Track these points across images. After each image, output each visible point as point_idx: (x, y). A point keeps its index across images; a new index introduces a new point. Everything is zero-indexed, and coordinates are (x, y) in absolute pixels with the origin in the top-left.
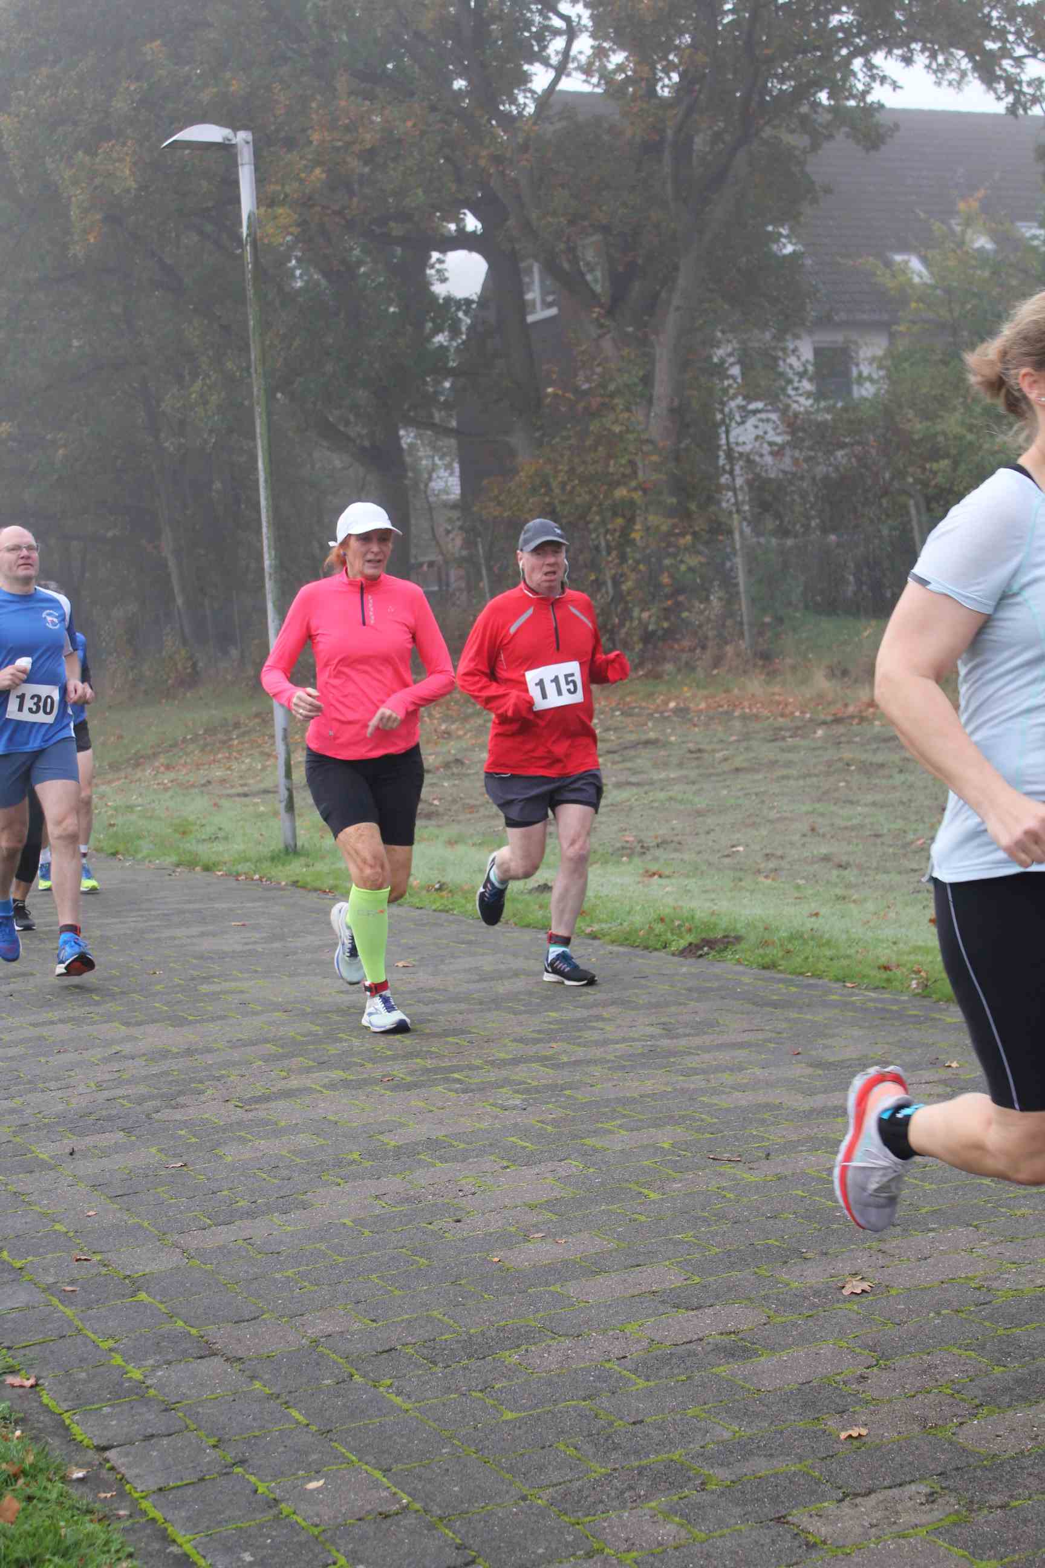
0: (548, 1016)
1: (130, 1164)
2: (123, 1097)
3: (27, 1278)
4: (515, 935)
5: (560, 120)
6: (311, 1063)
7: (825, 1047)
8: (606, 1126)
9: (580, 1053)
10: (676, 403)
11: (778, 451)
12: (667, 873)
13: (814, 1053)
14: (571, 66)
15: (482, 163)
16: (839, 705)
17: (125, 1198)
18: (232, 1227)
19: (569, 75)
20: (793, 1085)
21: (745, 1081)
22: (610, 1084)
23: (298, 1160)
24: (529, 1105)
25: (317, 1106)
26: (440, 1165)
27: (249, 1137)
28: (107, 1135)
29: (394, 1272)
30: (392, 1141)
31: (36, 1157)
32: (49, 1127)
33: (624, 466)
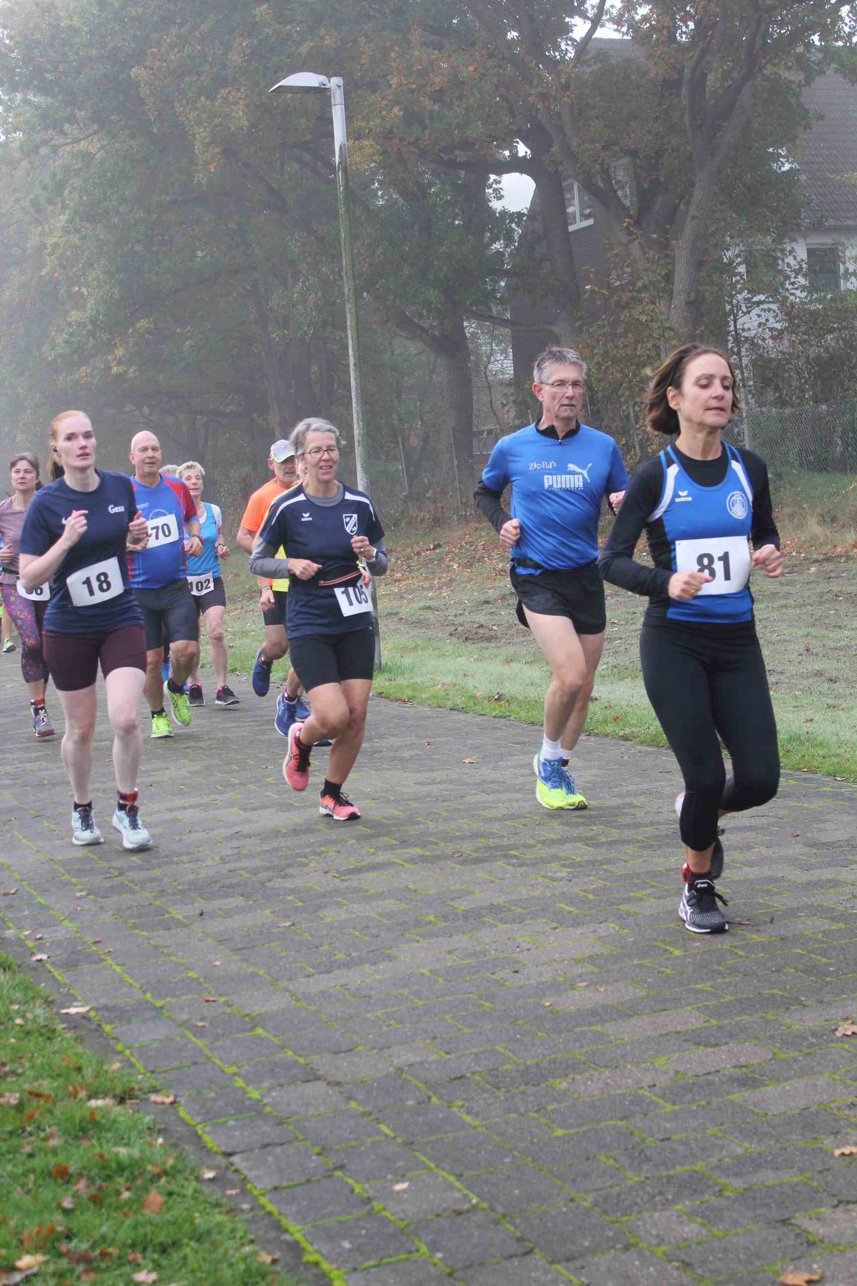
1: (249, 923)
2: (243, 869)
3: (167, 1015)
5: (595, 63)
6: (395, 842)
7: (820, 830)
8: (639, 894)
9: (615, 834)
10: (693, 297)
11: (778, 335)
13: (809, 835)
14: (604, 18)
15: (531, 99)
16: (829, 547)
17: (244, 951)
18: (332, 975)
19: (603, 26)
20: (793, 861)
21: (753, 858)
22: (641, 860)
23: (385, 921)
24: (575, 877)
25: (399, 877)
26: (500, 925)
27: (345, 902)
28: (230, 899)
29: (464, 1014)
30: (461, 906)
31: (173, 917)
32: (183, 892)
33: (649, 349)
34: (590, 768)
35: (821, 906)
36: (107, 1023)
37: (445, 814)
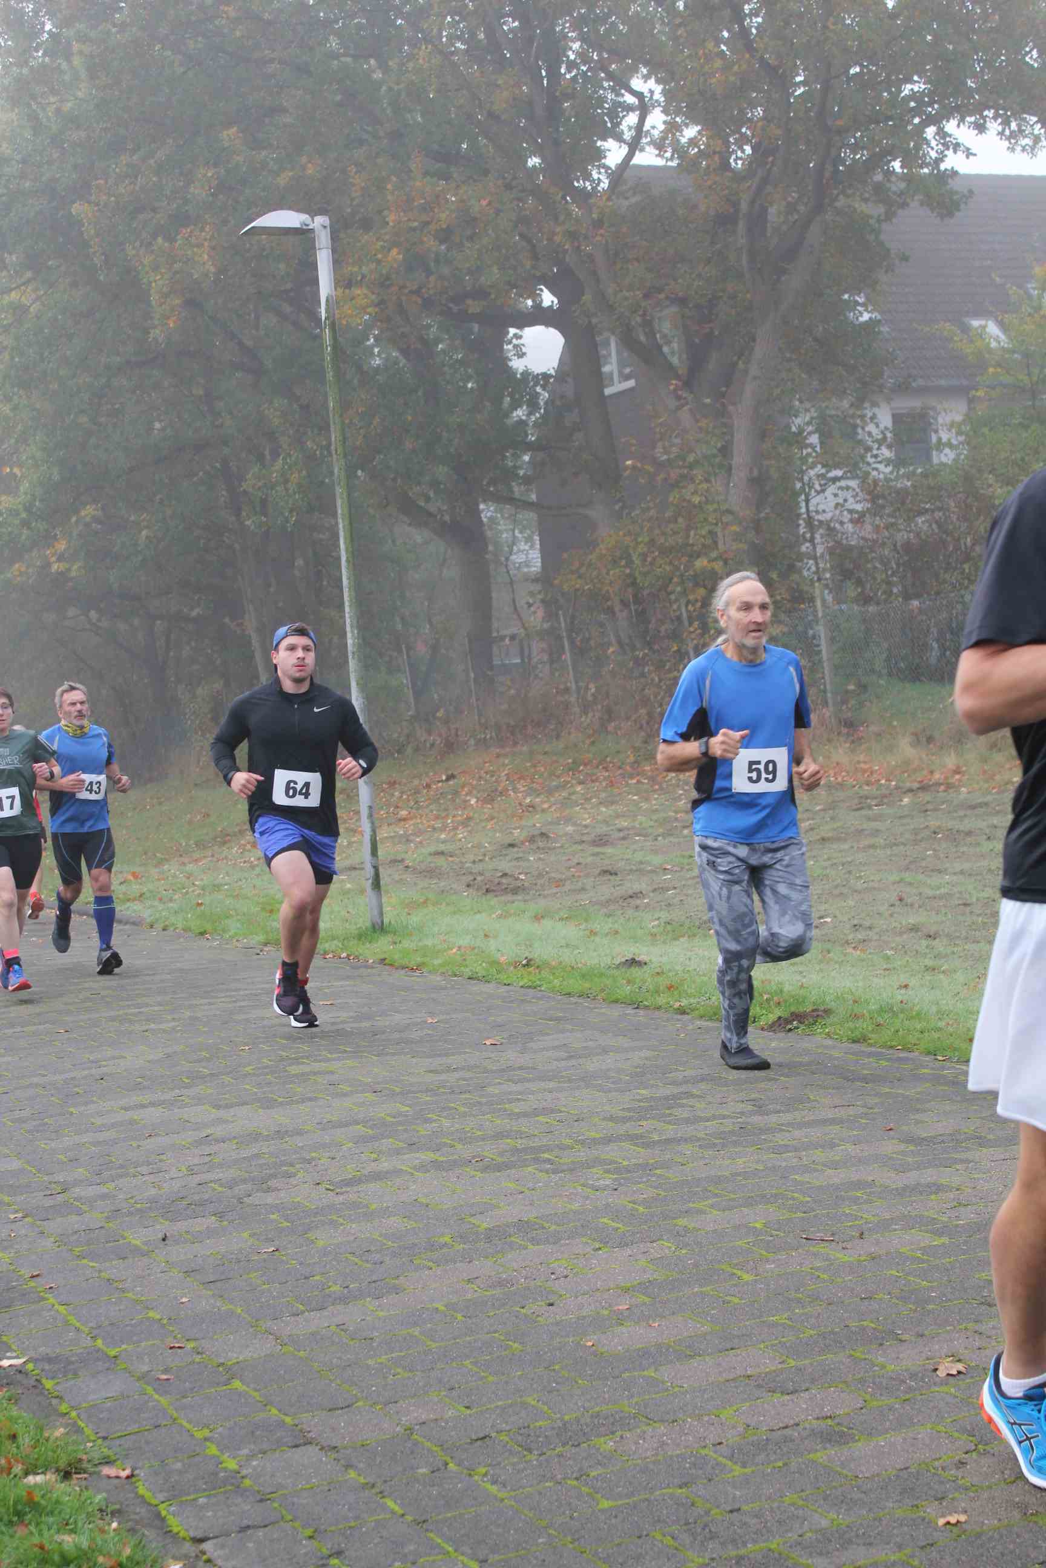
0: (638, 1094)
1: (223, 1249)
2: (215, 1181)
3: (123, 1366)
4: (603, 1010)
5: (634, 194)
6: (401, 1145)
7: (917, 1122)
8: (698, 1206)
9: (670, 1131)
10: (756, 473)
11: (859, 518)
13: (906, 1128)
14: (644, 140)
15: (558, 239)
16: (925, 772)
17: (219, 1284)
18: (325, 1313)
19: (642, 150)
20: (885, 1162)
21: (837, 1158)
22: (702, 1163)
23: (389, 1243)
24: (620, 1185)
25: (407, 1188)
26: (531, 1247)
27: (341, 1220)
28: (199, 1220)
29: (488, 1357)
30: (484, 1223)
31: (129, 1243)
32: (141, 1212)
33: (704, 537)
34: (641, 1049)
35: (920, 1217)
36: (48, 1378)
37: (462, 1109)
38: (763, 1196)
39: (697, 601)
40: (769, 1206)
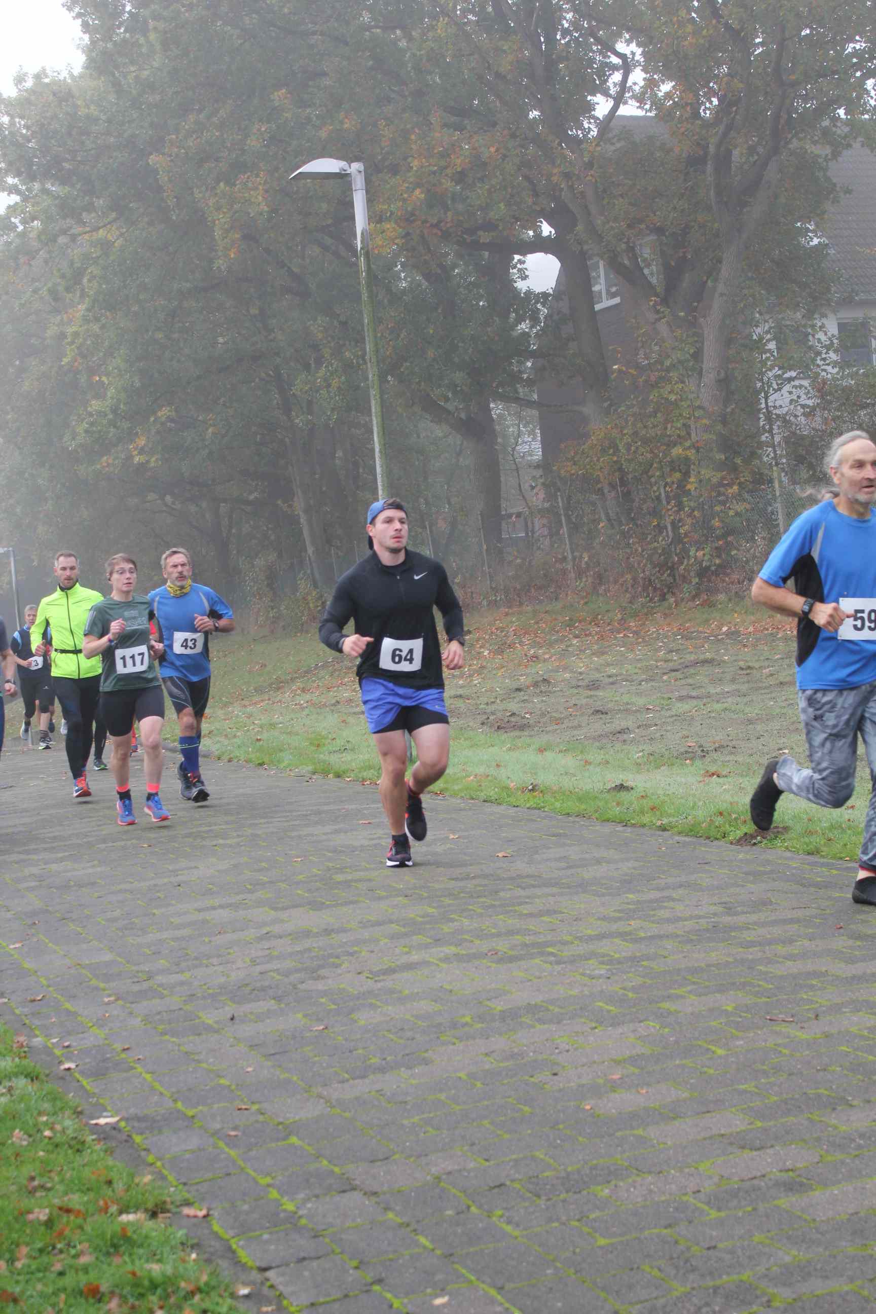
0: (627, 898)
1: (281, 1027)
2: (274, 971)
3: (201, 1124)
4: (597, 828)
5: (619, 140)
6: (429, 940)
7: (863, 921)
8: (678, 992)
9: (654, 929)
10: (723, 375)
11: (811, 412)
12: (724, 773)
13: (853, 927)
14: (627, 95)
15: (555, 179)
17: (277, 1056)
18: (367, 1081)
19: (626, 103)
20: (836, 955)
21: (796, 952)
22: (681, 956)
23: (420, 1023)
24: (613, 974)
25: (434, 977)
26: (539, 1027)
27: (378, 1003)
28: (261, 1003)
29: (503, 1118)
30: (498, 1006)
31: (203, 1022)
32: (213, 996)
33: (679, 429)
34: (629, 860)
35: (867, 1002)
36: (137, 1134)
37: (479, 910)
38: (734, 984)
39: (673, 483)
40: (738, 992)
